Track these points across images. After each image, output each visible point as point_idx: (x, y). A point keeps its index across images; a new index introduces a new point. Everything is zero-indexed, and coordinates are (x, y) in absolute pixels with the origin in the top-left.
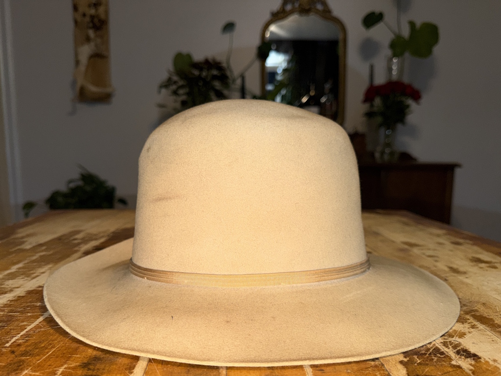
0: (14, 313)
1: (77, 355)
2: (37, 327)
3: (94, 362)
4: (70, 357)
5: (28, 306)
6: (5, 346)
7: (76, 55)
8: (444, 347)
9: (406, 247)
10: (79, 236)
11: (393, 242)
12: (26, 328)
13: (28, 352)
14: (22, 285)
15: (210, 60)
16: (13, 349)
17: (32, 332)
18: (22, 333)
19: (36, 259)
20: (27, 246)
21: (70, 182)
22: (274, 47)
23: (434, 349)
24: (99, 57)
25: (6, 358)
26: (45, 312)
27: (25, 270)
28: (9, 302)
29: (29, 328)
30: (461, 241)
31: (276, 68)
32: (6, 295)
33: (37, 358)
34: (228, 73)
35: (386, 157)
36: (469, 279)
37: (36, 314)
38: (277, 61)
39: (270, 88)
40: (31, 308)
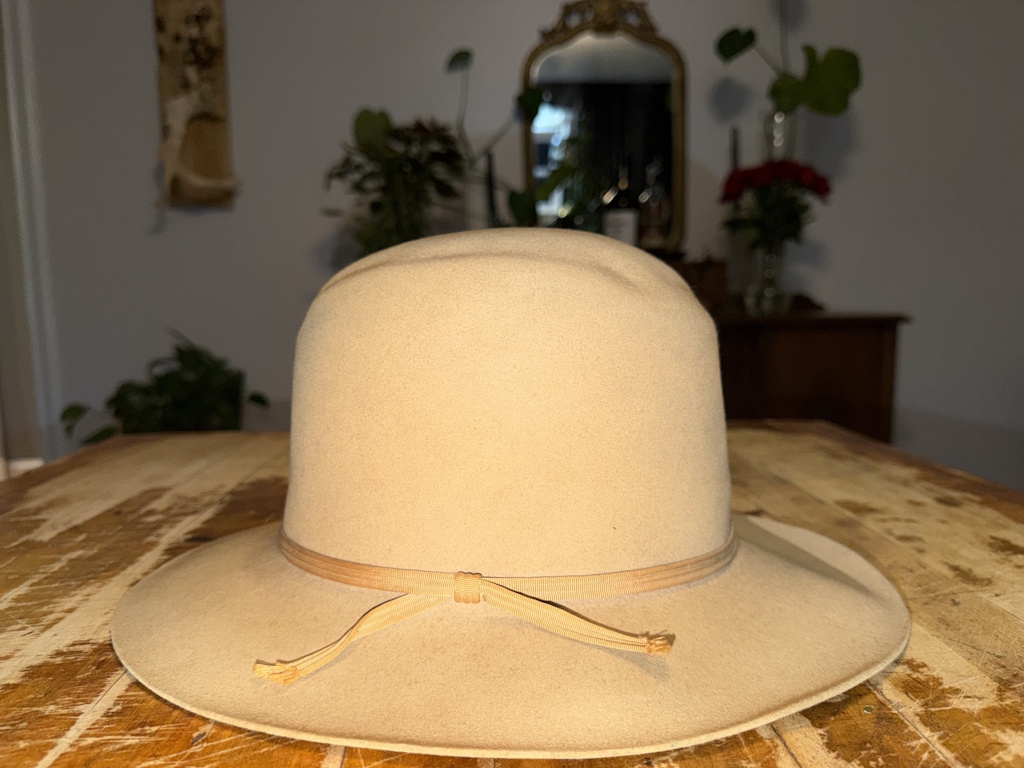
7: (163, 115)
9: (849, 514)
10: (159, 504)
11: (821, 502)
14: (19, 650)
15: (426, 124)
19: (61, 570)
20: (45, 535)
21: (155, 363)
22: (547, 96)
24: (209, 120)
26: (59, 737)
27: (29, 604)
30: (956, 495)
31: (550, 136)
34: (461, 149)
35: (767, 305)
36: (1004, 600)
37: (38, 742)
38: (552, 122)
39: (541, 173)
40: (29, 723)
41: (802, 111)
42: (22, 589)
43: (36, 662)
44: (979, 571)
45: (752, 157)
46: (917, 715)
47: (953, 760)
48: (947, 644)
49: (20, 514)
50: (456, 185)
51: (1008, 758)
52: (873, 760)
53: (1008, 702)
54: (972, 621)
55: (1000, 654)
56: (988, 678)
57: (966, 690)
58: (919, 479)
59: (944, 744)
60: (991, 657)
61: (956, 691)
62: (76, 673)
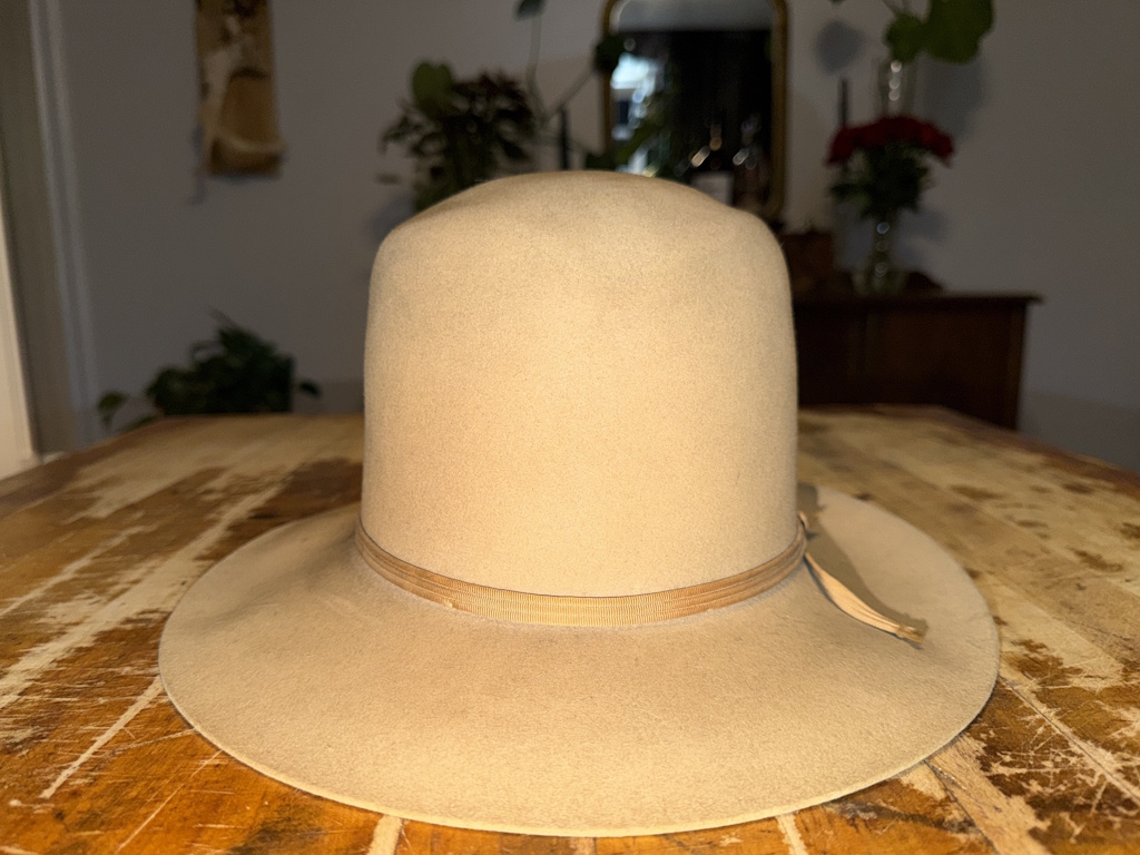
0: (68, 695)
1: (218, 823)
2: (121, 738)
3: (260, 844)
4: (201, 829)
5: (99, 678)
6: (42, 796)
7: (202, 72)
8: (1128, 785)
9: (965, 500)
10: (218, 483)
11: (934, 487)
12: (94, 742)
13: (97, 815)
14: (88, 617)
15: (493, 77)
16: (60, 805)
17: (107, 752)
18: (84, 757)
19: (121, 544)
20: (101, 512)
21: (198, 347)
22: (629, 46)
23: (1106, 792)
24: (251, 76)
25: (42, 835)
26: (138, 694)
27: (94, 575)
28: (55, 664)
29: (100, 741)
30: (1087, 482)
31: (631, 91)
32: (50, 645)
33: (120, 832)
34: (531, 104)
35: (878, 283)
36: (1135, 585)
37: (118, 698)
38: (634, 76)
39: (622, 134)
40: (107, 682)
41: (923, 58)
42: (84, 562)
43: (106, 628)
44: (1108, 557)
45: (863, 113)
46: (1034, 692)
47: (1070, 734)
48: (1070, 627)
49: (73, 492)
50: (526, 146)
51: (1131, 734)
52: (984, 733)
53: (1134, 682)
54: (1098, 605)
55: (1128, 637)
56: (1113, 660)
57: (1088, 669)
58: (1045, 466)
59: (1061, 720)
60: (1118, 640)
61: (1077, 671)
62: (147, 639)
